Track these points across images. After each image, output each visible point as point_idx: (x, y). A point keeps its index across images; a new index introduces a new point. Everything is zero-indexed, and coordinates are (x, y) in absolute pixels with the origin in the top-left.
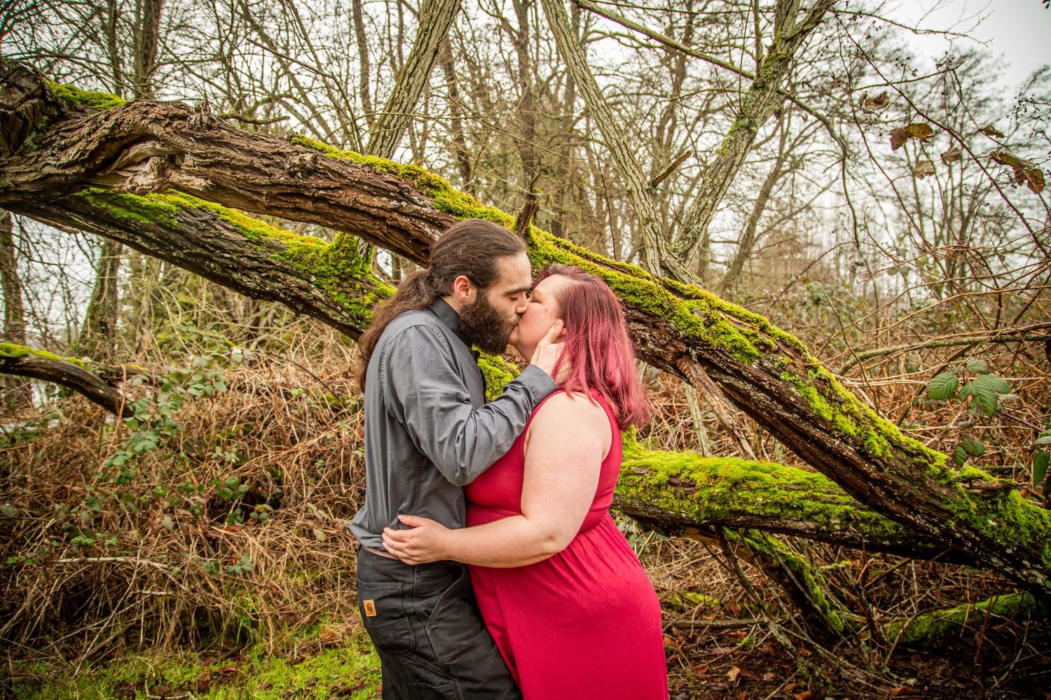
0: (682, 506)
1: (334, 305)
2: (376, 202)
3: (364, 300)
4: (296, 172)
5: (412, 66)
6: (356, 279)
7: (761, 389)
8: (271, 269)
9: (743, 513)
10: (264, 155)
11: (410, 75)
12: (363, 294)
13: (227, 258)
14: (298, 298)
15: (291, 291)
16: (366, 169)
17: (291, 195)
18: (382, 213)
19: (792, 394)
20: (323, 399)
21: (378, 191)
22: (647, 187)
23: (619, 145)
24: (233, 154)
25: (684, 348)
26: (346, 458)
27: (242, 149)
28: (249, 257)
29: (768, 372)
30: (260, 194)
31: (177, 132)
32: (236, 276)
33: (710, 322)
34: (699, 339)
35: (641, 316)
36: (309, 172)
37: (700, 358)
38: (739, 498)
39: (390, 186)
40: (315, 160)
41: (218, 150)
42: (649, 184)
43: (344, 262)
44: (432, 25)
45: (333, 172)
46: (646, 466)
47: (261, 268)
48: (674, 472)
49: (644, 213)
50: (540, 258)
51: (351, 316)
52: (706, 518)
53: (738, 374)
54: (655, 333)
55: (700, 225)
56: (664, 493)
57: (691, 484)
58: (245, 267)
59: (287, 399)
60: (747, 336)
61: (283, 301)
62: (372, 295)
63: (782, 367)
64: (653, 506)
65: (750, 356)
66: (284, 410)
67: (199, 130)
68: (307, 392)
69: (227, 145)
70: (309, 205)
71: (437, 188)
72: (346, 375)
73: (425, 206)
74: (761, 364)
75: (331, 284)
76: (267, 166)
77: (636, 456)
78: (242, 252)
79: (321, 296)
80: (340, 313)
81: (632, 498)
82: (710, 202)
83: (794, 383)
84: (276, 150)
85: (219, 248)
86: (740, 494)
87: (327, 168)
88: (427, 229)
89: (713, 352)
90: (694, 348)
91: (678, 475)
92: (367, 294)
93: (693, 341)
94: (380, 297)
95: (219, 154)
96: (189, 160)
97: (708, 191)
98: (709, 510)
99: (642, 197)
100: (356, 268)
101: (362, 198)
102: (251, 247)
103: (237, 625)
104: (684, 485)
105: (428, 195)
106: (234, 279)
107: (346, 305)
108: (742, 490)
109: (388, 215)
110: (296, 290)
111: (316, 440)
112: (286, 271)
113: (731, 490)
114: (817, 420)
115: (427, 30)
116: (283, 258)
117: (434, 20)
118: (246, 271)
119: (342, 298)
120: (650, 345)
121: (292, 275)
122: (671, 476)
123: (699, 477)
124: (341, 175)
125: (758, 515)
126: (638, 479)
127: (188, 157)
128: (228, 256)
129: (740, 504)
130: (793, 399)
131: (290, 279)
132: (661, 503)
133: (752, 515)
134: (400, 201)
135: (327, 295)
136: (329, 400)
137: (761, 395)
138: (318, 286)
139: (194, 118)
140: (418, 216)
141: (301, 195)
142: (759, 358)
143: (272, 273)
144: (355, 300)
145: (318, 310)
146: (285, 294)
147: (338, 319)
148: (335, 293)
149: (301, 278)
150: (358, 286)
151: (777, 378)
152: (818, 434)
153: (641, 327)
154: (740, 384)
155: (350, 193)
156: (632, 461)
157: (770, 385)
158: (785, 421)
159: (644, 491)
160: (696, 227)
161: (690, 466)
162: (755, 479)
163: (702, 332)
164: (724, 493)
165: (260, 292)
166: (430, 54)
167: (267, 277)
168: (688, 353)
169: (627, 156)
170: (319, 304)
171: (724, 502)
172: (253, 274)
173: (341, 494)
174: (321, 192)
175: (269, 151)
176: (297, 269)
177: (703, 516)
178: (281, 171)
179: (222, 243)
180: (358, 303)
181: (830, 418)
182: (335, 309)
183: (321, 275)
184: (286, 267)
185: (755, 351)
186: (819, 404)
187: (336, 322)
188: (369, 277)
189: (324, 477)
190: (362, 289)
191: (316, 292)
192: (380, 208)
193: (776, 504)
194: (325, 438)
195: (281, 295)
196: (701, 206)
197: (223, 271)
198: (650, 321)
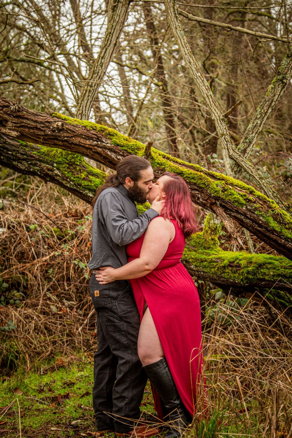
0: (234, 277)
1: (65, 178)
2: (88, 142)
3: (81, 176)
4: (55, 130)
5: (103, 53)
6: (77, 165)
7: (248, 218)
8: (33, 160)
9: (264, 280)
10: (41, 123)
11: (102, 58)
12: (81, 172)
13: (10, 154)
14: (47, 175)
15: (44, 171)
16: (84, 128)
17: (53, 139)
18: (90, 147)
19: (261, 220)
20: (51, 231)
21: (89, 138)
22: (222, 118)
23: (207, 96)
24: (29, 122)
25: (214, 201)
26: (68, 268)
27: (32, 120)
28: (22, 154)
29: (250, 211)
30: (40, 138)
31: (5, 113)
32: (15, 163)
33: (224, 190)
34: (219, 197)
35: (196, 188)
36: (60, 130)
37: (221, 205)
38: (261, 272)
39: (93, 136)
40: (62, 125)
41: (23, 120)
42: (223, 116)
43: (70, 156)
44: (113, 30)
45: (70, 130)
46: (219, 258)
47: (28, 159)
48: (232, 260)
49: (220, 131)
50: (156, 164)
51: (75, 184)
52: (247, 283)
53: (237, 212)
54: (203, 195)
55: (254, 135)
56: (227, 271)
57: (239, 266)
58: (19, 159)
59: (28, 232)
60: (242, 196)
61: (40, 176)
62: (85, 173)
63: (256, 209)
64: (223, 277)
65: (242, 204)
66: (27, 239)
67: (15, 112)
68: (40, 226)
69: (27, 119)
70: (60, 143)
71: (113, 135)
72: (66, 215)
73: (108, 143)
74: (246, 207)
75: (64, 168)
76: (43, 127)
77: (216, 253)
78: (18, 151)
79: (59, 174)
80: (69, 182)
81: (213, 274)
82: (259, 122)
83: (261, 215)
84: (46, 120)
85: (6, 148)
86: (262, 270)
87: (67, 128)
88: (109, 153)
89: (226, 203)
90: (218, 201)
91: (234, 262)
92: (82, 173)
93: (217, 198)
94: (89, 174)
95: (23, 122)
96: (10, 124)
97: (258, 116)
98: (247, 278)
99: (219, 123)
100: (77, 159)
101: (82, 141)
102: (22, 148)
103: (8, 358)
104: (236, 266)
105: (109, 139)
106: (13, 165)
107: (72, 178)
108: (263, 269)
109: (93, 147)
110: (46, 171)
111: (48, 257)
112: (41, 161)
113: (257, 268)
114: (273, 231)
115: (110, 33)
116: (39, 154)
117: (114, 28)
118: (20, 161)
119: (70, 175)
120: (201, 200)
121: (44, 162)
122: (230, 262)
123: (243, 263)
124: (73, 132)
125: (271, 281)
126: (215, 264)
127: (9, 123)
128: (11, 153)
129: (262, 275)
130: (261, 222)
131: (43, 165)
132: (225, 275)
133: (268, 281)
134: (97, 142)
135: (62, 174)
136: (55, 232)
137: (248, 221)
138: (58, 169)
139: (12, 107)
140: (105, 148)
141: (57, 139)
142: (245, 205)
143: (34, 162)
144: (77, 176)
145: (57, 181)
146: (40, 172)
147: (68, 185)
148: (66, 173)
149: (49, 165)
150: (78, 168)
151: (254, 213)
152: (275, 237)
153: (197, 192)
154: (239, 216)
155: (77, 139)
156: (214, 256)
157: (251, 216)
158: (259, 231)
159: (218, 270)
160: (251, 136)
161: (241, 257)
162: (270, 263)
163: (221, 194)
164: (253, 270)
165: (27, 171)
166: (112, 45)
167: (31, 164)
168: (215, 203)
169: (212, 102)
170: (58, 177)
171: (255, 274)
172: (24, 162)
173: (65, 290)
174: (66, 138)
175: (43, 121)
176: (47, 160)
177: (245, 281)
178: (49, 129)
179: (7, 146)
180: (78, 177)
181: (279, 230)
182: (66, 180)
183: (59, 163)
184: (41, 159)
185: (244, 202)
186: (273, 224)
187: (67, 187)
188: (84, 164)
189: (54, 279)
190: (80, 170)
191: (57, 172)
192: (90, 145)
193: (279, 275)
194: (54, 255)
195: (39, 173)
196: (254, 125)
197: (8, 160)
198: (200, 190)
